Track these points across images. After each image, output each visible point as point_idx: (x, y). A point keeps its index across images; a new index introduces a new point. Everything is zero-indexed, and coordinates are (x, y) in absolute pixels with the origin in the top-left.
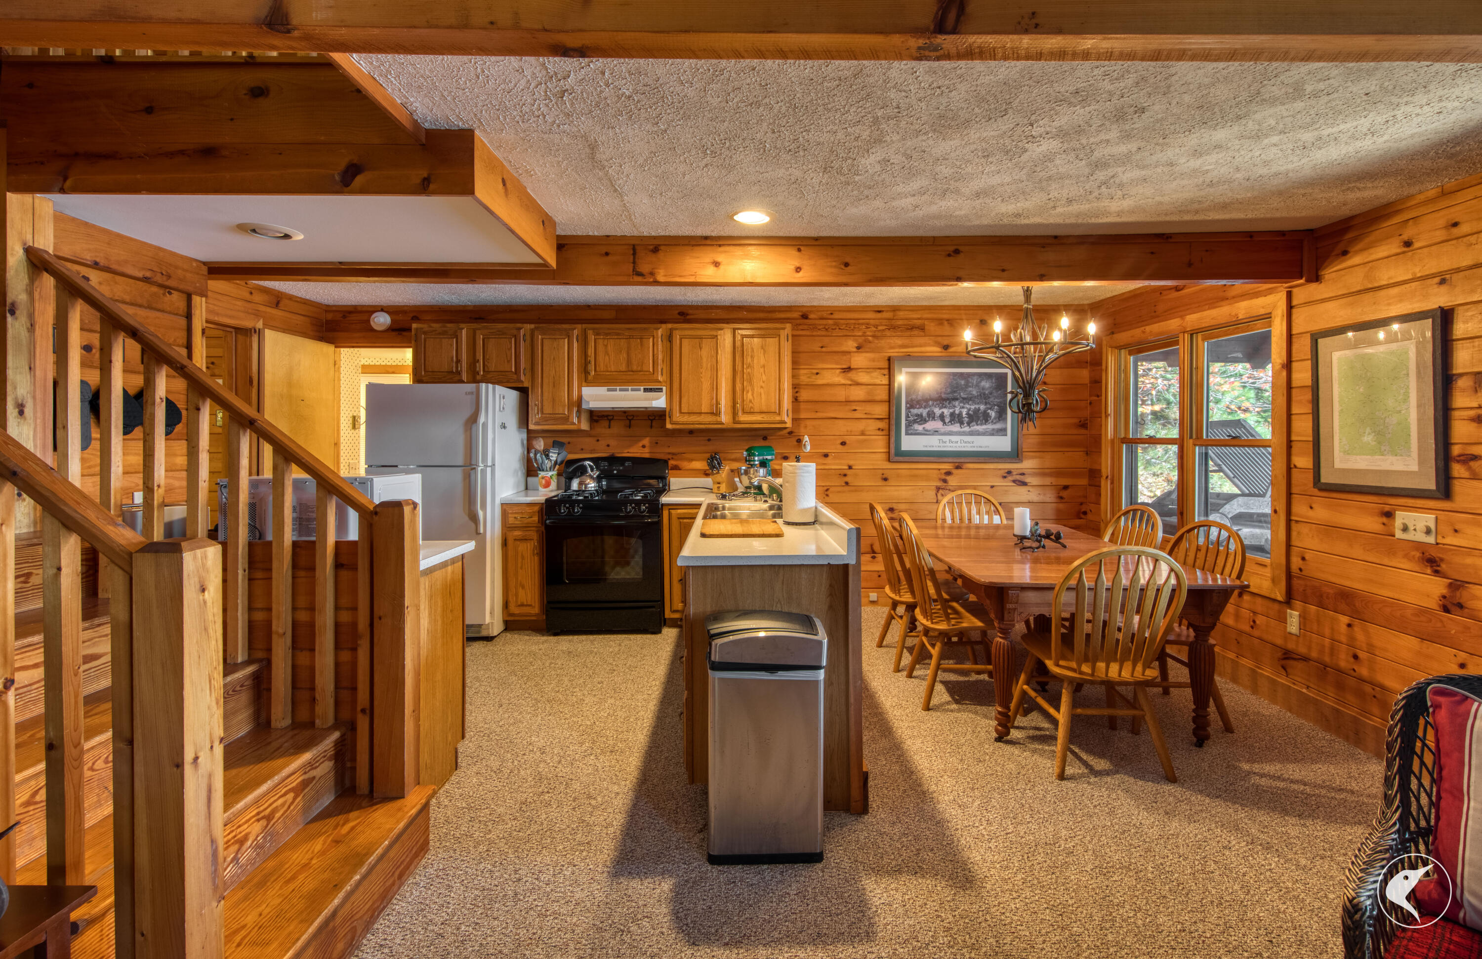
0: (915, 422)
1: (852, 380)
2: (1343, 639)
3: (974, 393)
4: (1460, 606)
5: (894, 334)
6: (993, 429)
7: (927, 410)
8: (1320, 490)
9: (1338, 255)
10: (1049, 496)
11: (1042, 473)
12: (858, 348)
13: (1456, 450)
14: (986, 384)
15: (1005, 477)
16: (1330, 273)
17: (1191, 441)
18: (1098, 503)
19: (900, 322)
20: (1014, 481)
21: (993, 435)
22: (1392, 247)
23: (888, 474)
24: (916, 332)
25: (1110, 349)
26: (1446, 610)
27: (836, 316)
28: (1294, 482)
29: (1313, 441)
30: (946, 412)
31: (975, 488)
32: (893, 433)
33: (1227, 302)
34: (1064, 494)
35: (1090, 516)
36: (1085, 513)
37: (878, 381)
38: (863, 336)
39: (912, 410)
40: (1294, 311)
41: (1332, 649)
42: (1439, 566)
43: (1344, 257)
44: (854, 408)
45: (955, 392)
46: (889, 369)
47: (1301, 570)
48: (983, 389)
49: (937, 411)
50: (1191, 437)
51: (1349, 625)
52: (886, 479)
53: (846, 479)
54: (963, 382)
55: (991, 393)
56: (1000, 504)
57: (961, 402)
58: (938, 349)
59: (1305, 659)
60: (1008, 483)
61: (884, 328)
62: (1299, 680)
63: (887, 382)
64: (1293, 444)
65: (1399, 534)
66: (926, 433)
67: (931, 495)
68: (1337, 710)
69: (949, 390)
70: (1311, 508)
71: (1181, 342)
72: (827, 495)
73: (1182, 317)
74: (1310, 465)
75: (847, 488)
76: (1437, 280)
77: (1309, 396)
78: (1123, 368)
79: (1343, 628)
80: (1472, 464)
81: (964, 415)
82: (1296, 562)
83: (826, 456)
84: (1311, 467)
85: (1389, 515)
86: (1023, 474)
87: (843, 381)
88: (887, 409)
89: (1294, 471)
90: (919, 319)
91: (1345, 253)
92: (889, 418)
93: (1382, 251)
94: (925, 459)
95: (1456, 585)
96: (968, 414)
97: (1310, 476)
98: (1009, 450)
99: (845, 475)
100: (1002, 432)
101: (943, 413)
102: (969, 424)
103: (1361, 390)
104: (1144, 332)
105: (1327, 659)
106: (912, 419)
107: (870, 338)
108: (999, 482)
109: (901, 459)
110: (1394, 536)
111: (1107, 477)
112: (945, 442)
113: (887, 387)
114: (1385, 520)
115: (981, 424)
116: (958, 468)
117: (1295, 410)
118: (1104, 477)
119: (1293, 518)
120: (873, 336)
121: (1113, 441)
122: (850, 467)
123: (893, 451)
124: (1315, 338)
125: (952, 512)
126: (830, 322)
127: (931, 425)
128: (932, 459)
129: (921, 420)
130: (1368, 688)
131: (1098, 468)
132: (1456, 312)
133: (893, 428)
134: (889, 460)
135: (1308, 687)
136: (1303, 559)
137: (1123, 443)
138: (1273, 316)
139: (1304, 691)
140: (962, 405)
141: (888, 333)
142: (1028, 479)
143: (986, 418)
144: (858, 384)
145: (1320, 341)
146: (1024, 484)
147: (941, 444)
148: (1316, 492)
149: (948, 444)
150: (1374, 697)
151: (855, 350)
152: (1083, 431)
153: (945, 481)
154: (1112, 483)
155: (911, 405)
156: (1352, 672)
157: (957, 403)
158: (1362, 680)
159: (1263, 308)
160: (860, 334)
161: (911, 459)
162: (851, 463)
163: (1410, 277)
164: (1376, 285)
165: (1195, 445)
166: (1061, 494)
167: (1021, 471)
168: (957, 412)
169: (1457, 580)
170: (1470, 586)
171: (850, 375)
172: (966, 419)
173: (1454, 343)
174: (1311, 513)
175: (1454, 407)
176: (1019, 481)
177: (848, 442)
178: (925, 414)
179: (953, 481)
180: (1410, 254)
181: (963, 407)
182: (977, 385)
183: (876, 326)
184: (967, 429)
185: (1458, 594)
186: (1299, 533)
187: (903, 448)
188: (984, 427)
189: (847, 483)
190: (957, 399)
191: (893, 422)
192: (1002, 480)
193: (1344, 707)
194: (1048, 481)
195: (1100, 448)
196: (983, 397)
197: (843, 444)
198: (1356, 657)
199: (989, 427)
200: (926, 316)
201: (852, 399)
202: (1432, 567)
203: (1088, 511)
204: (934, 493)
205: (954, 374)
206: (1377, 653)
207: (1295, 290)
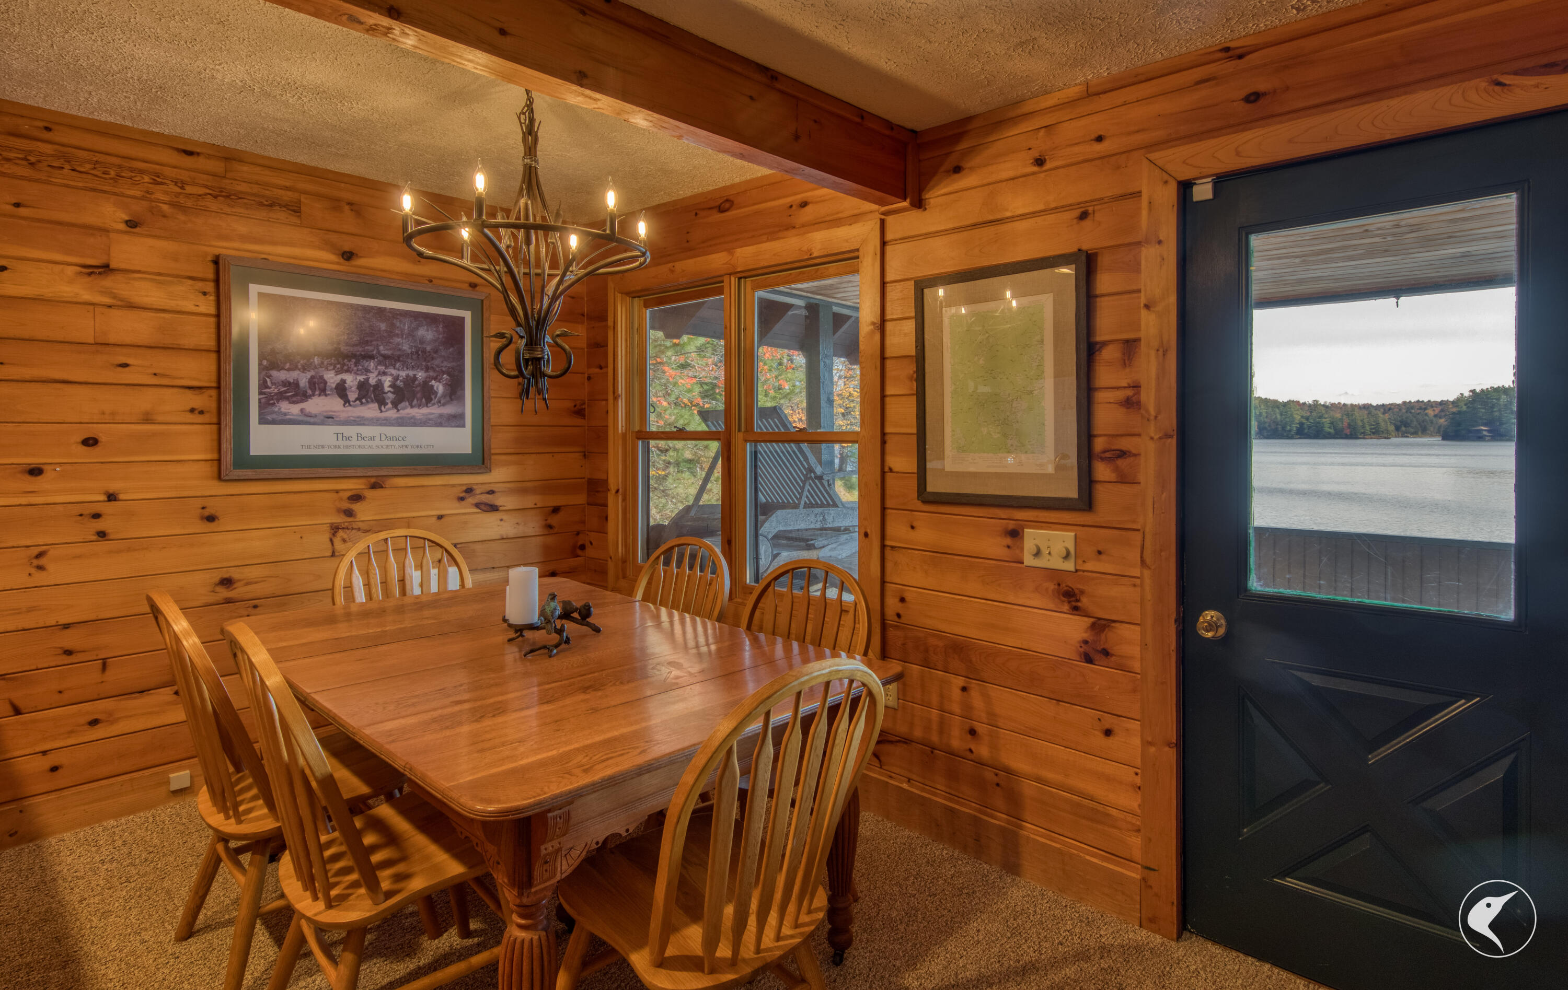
0: (281, 396)
1: (115, 297)
2: (956, 708)
3: (406, 347)
4: (1106, 653)
5: (228, 210)
6: (441, 416)
7: (309, 375)
8: (925, 502)
9: (948, 171)
10: (533, 526)
11: (521, 489)
12: (132, 224)
13: (1099, 444)
14: (427, 334)
15: (462, 499)
16: (936, 196)
17: (741, 435)
18: (603, 531)
19: (243, 187)
20: (477, 505)
21: (440, 425)
22: (1019, 164)
23: (214, 507)
24: (281, 215)
25: (620, 295)
26: (1089, 659)
27: (60, 136)
28: (889, 492)
29: (918, 434)
30: (351, 380)
31: (408, 523)
32: (228, 420)
33: (794, 231)
34: (555, 520)
35: (590, 552)
36: (583, 547)
37: (189, 306)
38: (143, 198)
39: (274, 373)
40: (888, 248)
41: (942, 723)
42: (1078, 601)
43: (956, 176)
44: (124, 360)
45: (367, 343)
46: (217, 281)
47: (899, 616)
48: (422, 342)
49: (332, 378)
50: (739, 430)
51: (964, 689)
52: (211, 519)
53: (100, 525)
54: (383, 326)
55: (436, 351)
56: (455, 545)
57: (380, 363)
58: (333, 257)
59: (906, 741)
60: (467, 508)
61: (202, 191)
62: (898, 770)
63: (212, 310)
64: (888, 438)
65: (1029, 560)
66: (307, 419)
67: (320, 541)
68: (952, 810)
69: (355, 339)
70: (913, 527)
71: (726, 290)
72: (40, 568)
73: (730, 251)
74: (913, 468)
75: (103, 545)
76: (1077, 213)
77: (911, 369)
78: (636, 326)
79: (956, 693)
80: (1120, 462)
81: (387, 389)
82: (892, 604)
83: (35, 472)
84: (915, 471)
85: (1015, 534)
86: (491, 492)
87: (86, 296)
88: (214, 368)
89: (889, 476)
90: (287, 188)
91: (957, 170)
92: (219, 387)
93: (1007, 169)
94: (305, 472)
95: (1100, 626)
96: (393, 385)
97: (913, 483)
98: (469, 450)
99: (97, 516)
100: (456, 420)
101: (343, 381)
102: (395, 405)
103: (981, 362)
104: (672, 271)
105: (935, 738)
106: (274, 390)
107: (165, 207)
108: (451, 508)
109: (250, 473)
110: (1023, 563)
111: (617, 491)
112: (348, 439)
113: (213, 320)
114: (1008, 541)
115: (419, 406)
116: (374, 486)
117: (890, 390)
118: (613, 491)
119: (888, 543)
120: (172, 204)
121: (624, 435)
122: (112, 497)
123: (228, 457)
124: (922, 286)
125: (366, 574)
126: (47, 149)
127: (316, 405)
128: (321, 472)
129: (296, 393)
130: (989, 774)
131: (603, 477)
132: (1099, 259)
133: (229, 408)
134: (219, 478)
135: (909, 780)
136: (902, 600)
137: (638, 439)
138: (861, 254)
139: (905, 786)
140: (381, 368)
141: (213, 205)
142: (499, 500)
143: (427, 396)
144: (131, 306)
145: (925, 290)
146: (493, 508)
147: (340, 443)
148: (919, 505)
149: (354, 441)
150: (998, 785)
151: (122, 227)
152: (578, 421)
153: (349, 513)
154: (624, 500)
155: (271, 362)
156: (968, 753)
157: (372, 365)
158: (981, 763)
159: (847, 241)
160: (138, 193)
161: (274, 473)
162: (113, 487)
163: (1041, 207)
164: (998, 216)
165: (746, 441)
166: (549, 522)
167: (488, 488)
168: (373, 381)
169: (1099, 619)
170: (1117, 625)
171: (108, 282)
172: (391, 396)
173: (1098, 299)
174: (913, 535)
175: (1097, 386)
176: (486, 504)
177: (103, 438)
178: (304, 382)
179: (365, 513)
180: (1042, 175)
181: (384, 374)
182: (411, 334)
183: (182, 184)
184: (392, 414)
185: (1103, 636)
186: (896, 563)
187: (254, 451)
188: (425, 410)
189: (102, 535)
190: (371, 357)
191: (228, 395)
192: (457, 504)
193: (958, 803)
194: (530, 501)
195: (607, 448)
196: (421, 356)
197: (90, 442)
198: (973, 732)
199: (434, 410)
200: (301, 186)
201: (112, 338)
202: (1069, 602)
203: (587, 544)
204: (326, 537)
205: (366, 309)
206: (1000, 724)
207: (890, 220)
